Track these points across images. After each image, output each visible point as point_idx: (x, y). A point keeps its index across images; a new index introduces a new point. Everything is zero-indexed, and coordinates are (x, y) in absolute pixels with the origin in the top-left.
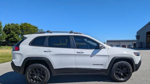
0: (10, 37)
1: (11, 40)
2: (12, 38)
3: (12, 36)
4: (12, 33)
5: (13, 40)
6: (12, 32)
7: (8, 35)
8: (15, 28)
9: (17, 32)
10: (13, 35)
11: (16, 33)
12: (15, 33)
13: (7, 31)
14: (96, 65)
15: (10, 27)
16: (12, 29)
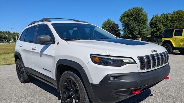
0: (156, 32)
1: (157, 34)
2: (158, 33)
3: (158, 30)
4: (158, 26)
5: (159, 35)
6: (158, 24)
7: (154, 29)
8: (163, 19)
9: (165, 24)
10: (159, 28)
11: (164, 26)
12: (162, 25)
13: (153, 24)
14: (46, 70)
15: (157, 19)
16: (159, 21)
